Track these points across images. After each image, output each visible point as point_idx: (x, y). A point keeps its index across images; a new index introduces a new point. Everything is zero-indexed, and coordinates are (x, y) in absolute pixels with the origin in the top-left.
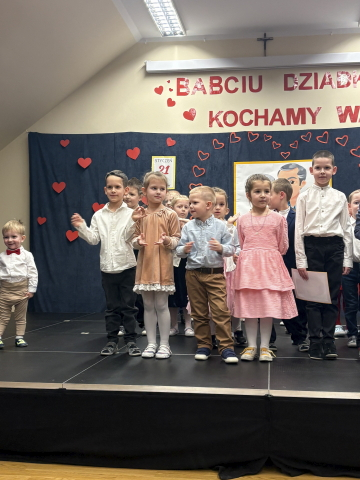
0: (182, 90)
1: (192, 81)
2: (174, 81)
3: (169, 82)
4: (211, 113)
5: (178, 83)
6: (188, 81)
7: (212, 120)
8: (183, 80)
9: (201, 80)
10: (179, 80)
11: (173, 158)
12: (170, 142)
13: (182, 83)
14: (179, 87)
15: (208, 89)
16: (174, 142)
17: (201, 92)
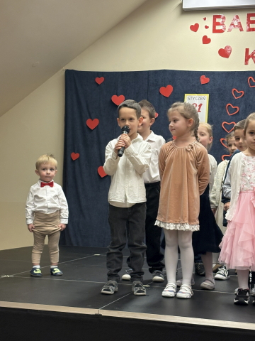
0: (218, 28)
1: (229, 19)
2: (210, 19)
3: (205, 19)
4: (247, 50)
5: (214, 20)
6: (224, 18)
7: (247, 57)
8: (219, 17)
9: (237, 17)
10: (215, 17)
11: (207, 96)
12: (204, 80)
13: (218, 20)
14: (215, 24)
15: (245, 26)
16: (208, 80)
17: (238, 29)
